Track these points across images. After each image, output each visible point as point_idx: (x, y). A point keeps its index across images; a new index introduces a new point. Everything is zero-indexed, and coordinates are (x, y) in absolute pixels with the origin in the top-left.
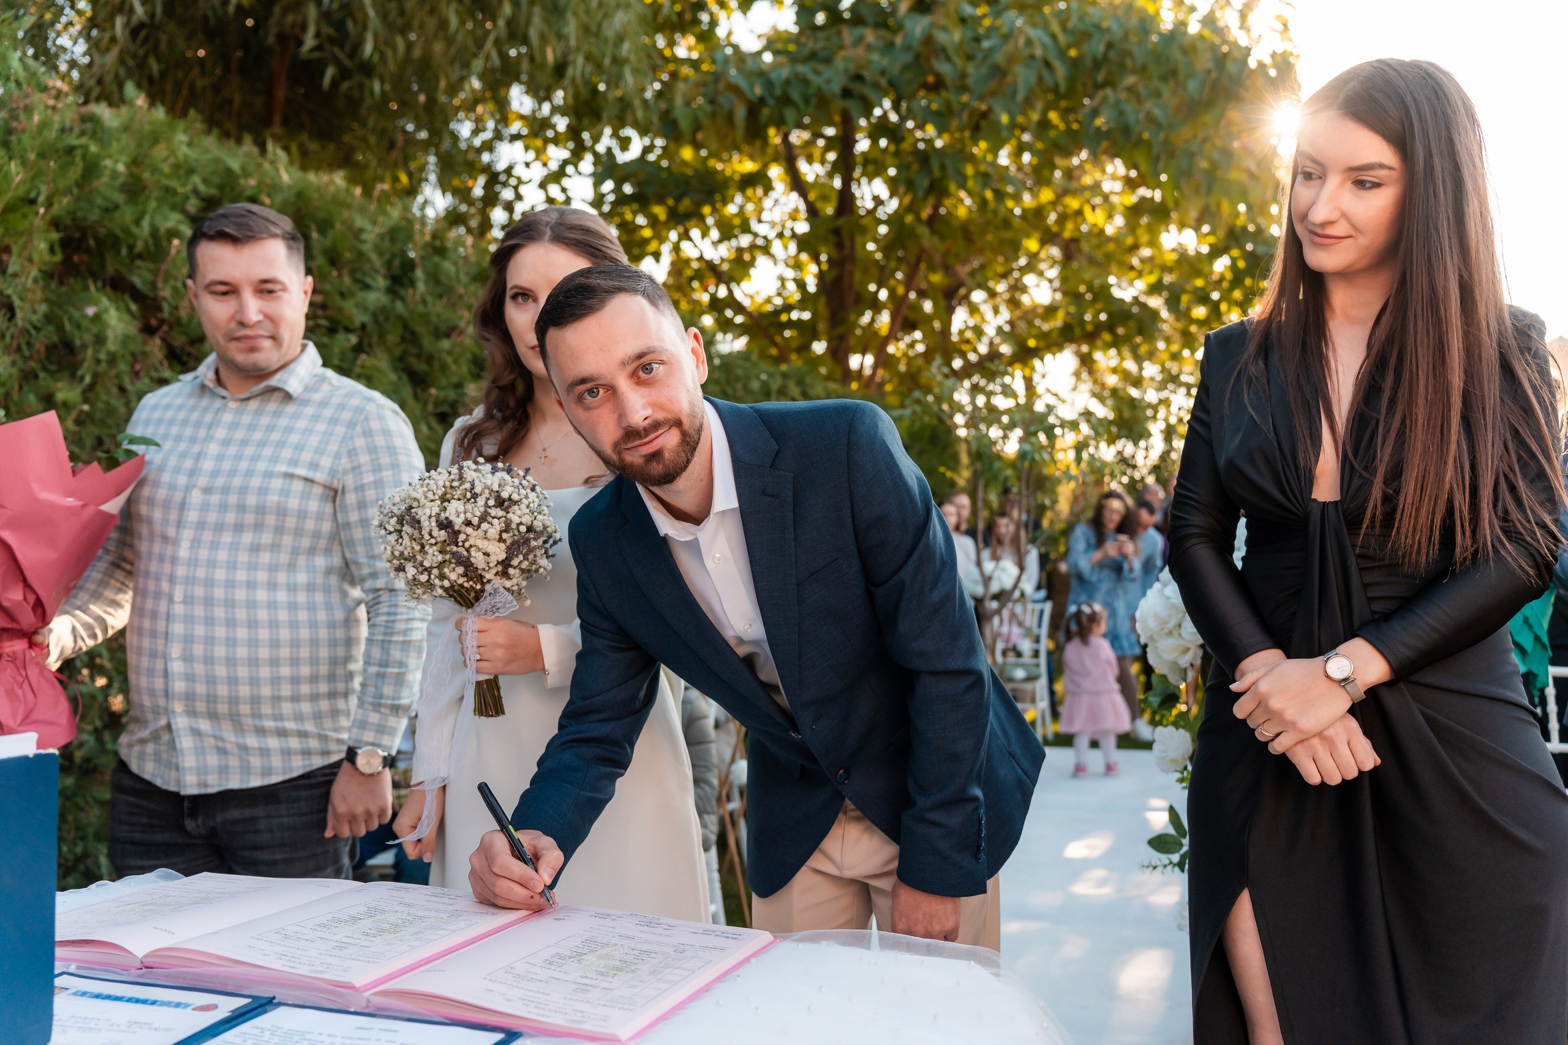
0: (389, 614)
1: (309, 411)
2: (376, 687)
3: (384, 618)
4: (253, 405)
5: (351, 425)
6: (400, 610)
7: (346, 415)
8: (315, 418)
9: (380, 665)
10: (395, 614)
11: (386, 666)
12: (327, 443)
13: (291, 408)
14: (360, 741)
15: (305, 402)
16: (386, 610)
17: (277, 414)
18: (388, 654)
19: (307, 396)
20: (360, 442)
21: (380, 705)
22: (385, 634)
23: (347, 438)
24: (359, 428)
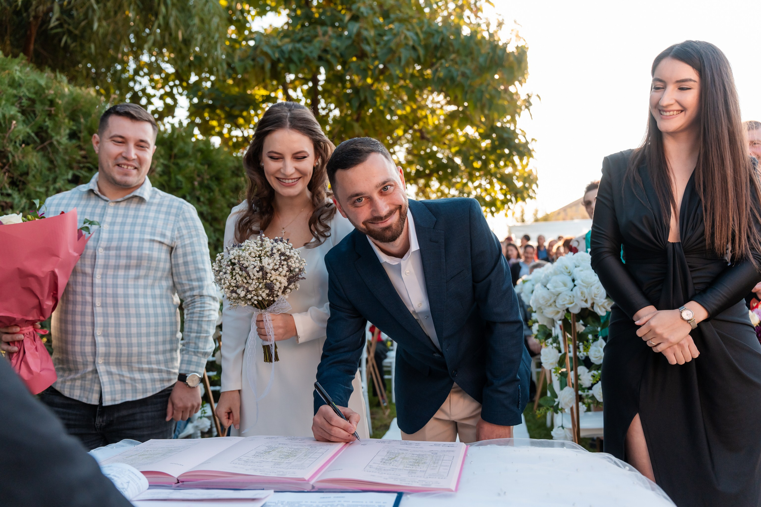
0: (201, 307)
1: (154, 208)
2: (195, 343)
3: (199, 309)
4: (123, 204)
5: (177, 215)
6: (206, 305)
7: (174, 211)
8: (158, 212)
9: (197, 333)
10: (204, 307)
11: (200, 333)
12: (167, 224)
13: (144, 207)
14: (188, 371)
15: (151, 204)
16: (199, 305)
17: (137, 210)
18: (201, 327)
19: (151, 201)
20: (182, 224)
21: (198, 352)
22: (199, 317)
23: (176, 222)
24: (181, 217)
